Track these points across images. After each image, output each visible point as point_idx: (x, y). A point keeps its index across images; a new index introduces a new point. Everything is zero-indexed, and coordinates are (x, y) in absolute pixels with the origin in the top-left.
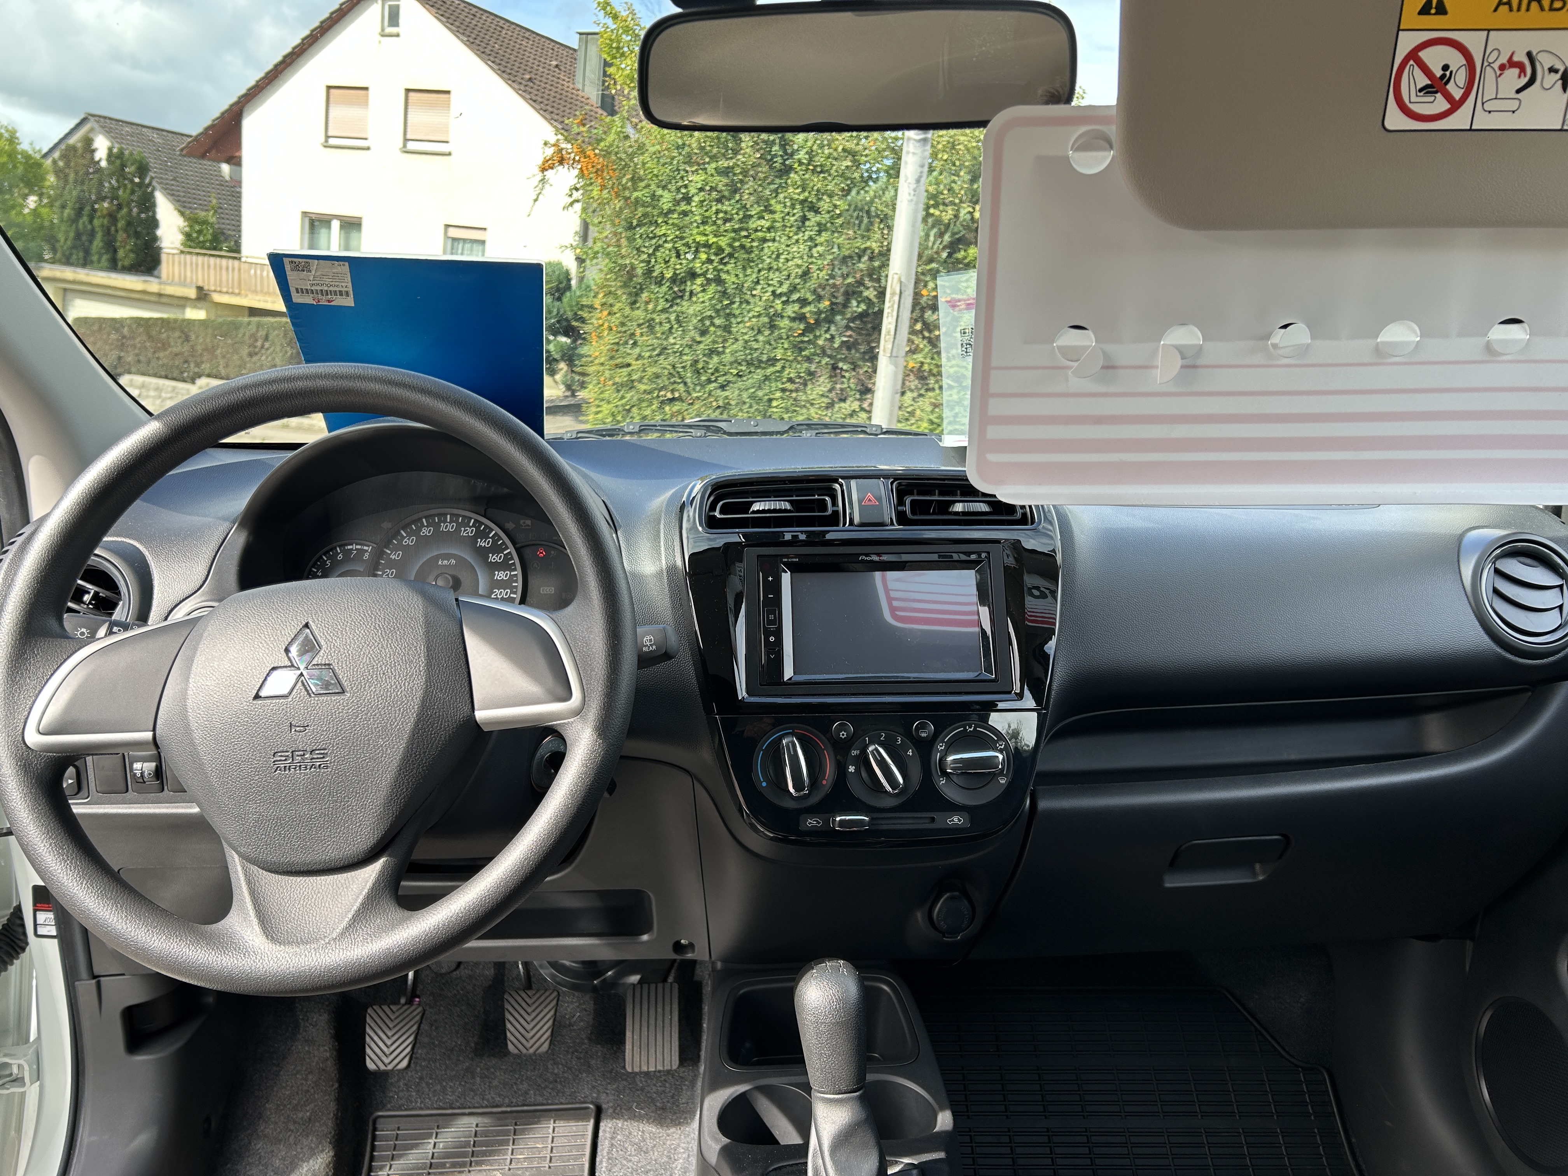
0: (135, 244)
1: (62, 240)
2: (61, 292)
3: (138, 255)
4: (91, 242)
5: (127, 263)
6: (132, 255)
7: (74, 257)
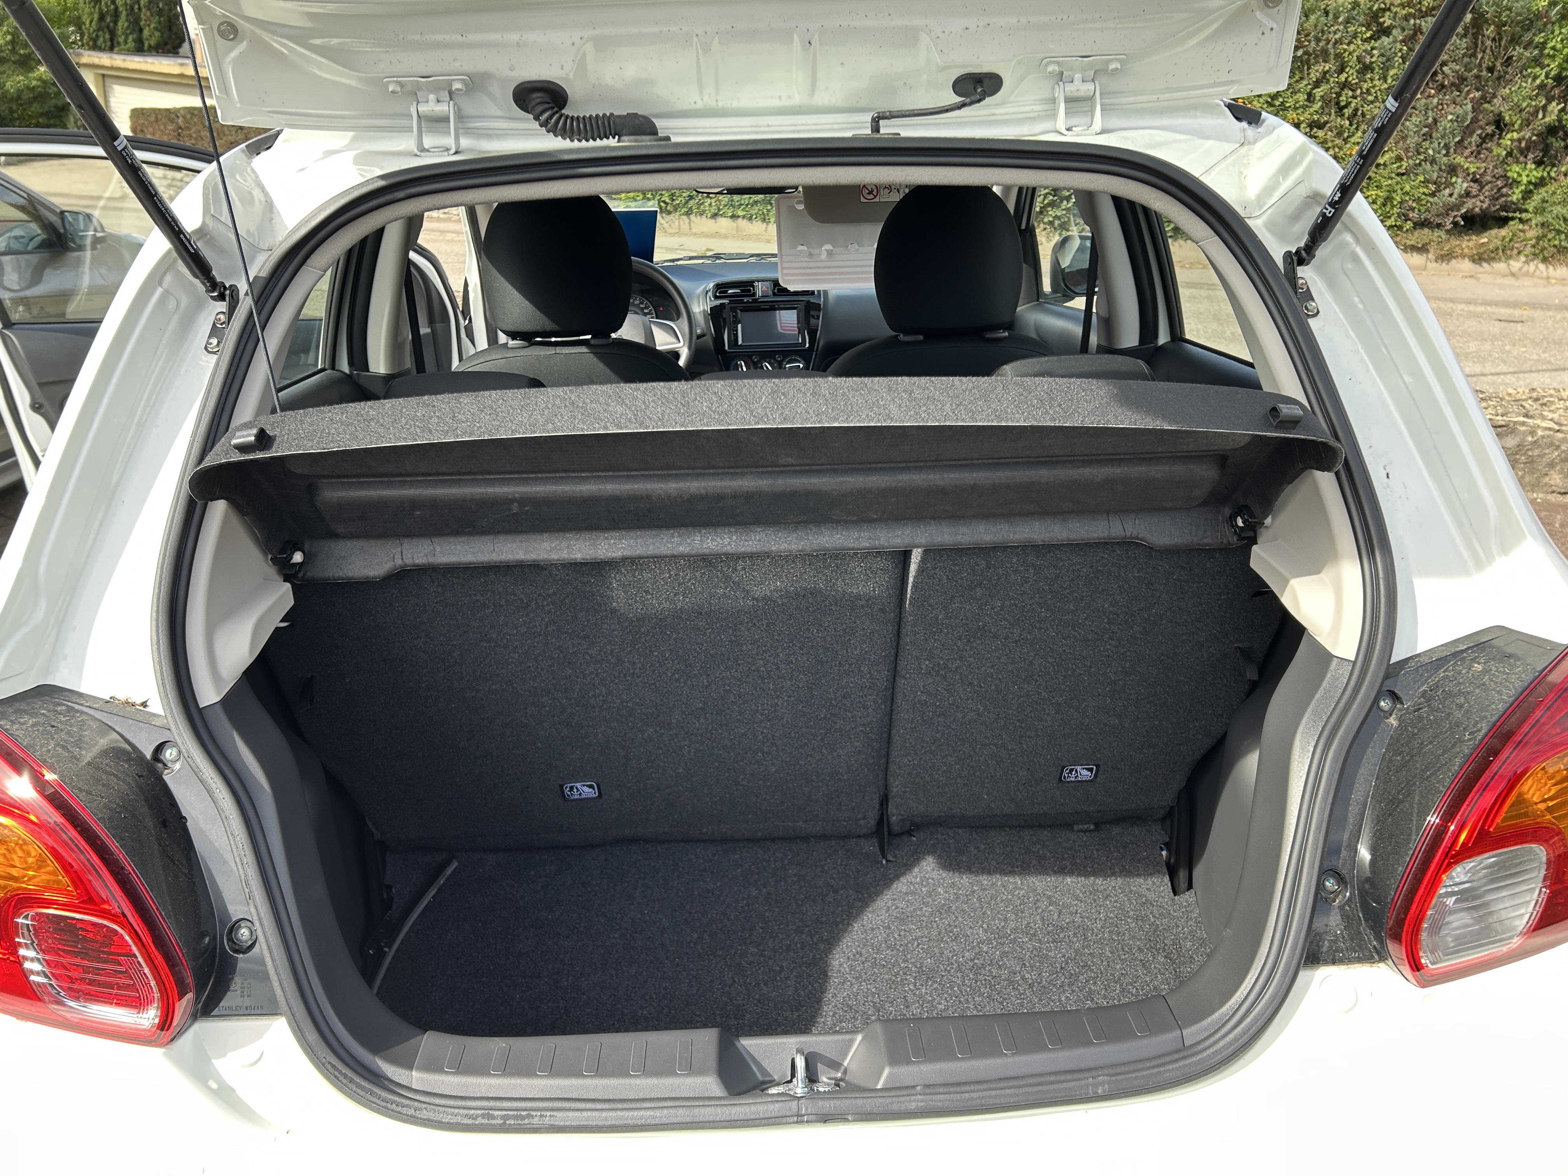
0: (159, 22)
1: (88, 22)
2: (101, 78)
3: (162, 33)
4: (116, 23)
5: (153, 42)
6: (157, 34)
7: (101, 39)
